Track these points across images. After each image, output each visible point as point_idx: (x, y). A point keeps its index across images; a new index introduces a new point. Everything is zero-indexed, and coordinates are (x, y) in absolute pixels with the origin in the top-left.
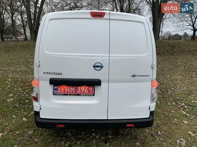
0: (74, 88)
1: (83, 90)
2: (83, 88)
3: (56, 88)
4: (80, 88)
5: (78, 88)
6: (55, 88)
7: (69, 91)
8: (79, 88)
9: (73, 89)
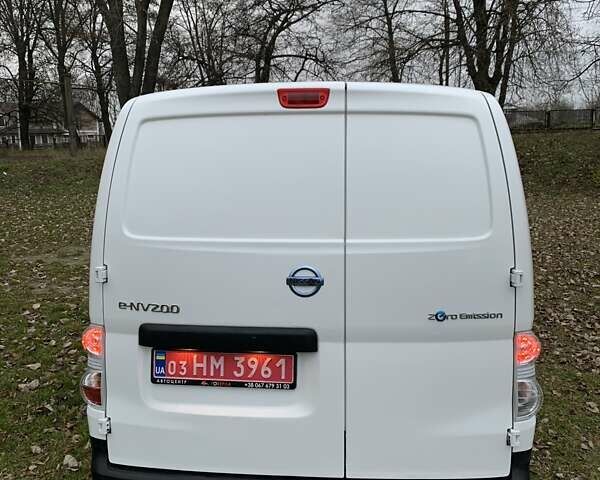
0: (222, 358)
1: (254, 367)
2: (256, 361)
3: (163, 358)
4: (242, 359)
5: (236, 358)
6: (159, 358)
7: (205, 369)
8: (240, 359)
9: (218, 363)
